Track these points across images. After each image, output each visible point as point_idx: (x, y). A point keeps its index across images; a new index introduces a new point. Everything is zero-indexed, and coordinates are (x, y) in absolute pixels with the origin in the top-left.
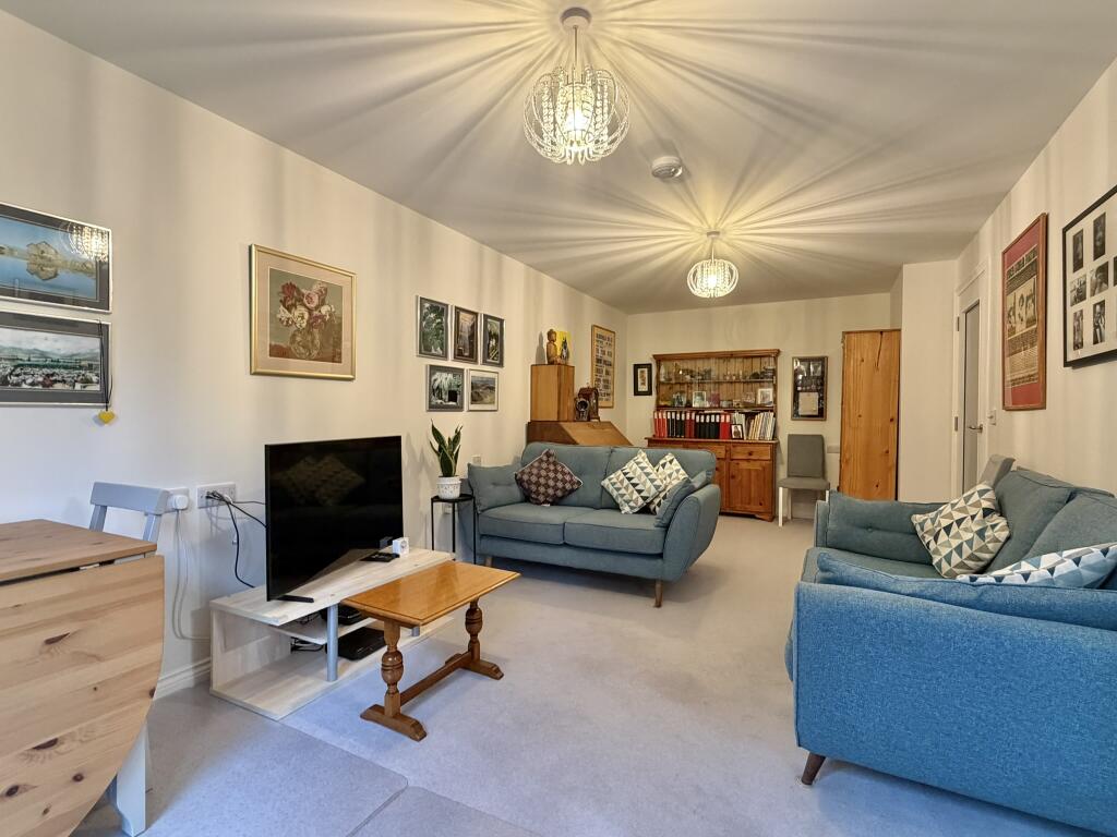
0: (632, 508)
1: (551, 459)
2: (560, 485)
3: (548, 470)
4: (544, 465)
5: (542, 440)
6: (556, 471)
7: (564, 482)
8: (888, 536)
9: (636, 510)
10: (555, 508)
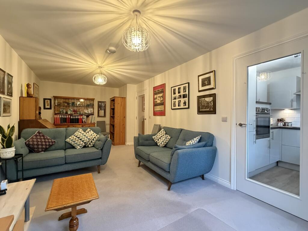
0: (80, 147)
1: (41, 135)
2: (47, 143)
3: (41, 139)
4: (39, 137)
5: (29, 127)
6: (44, 139)
7: (49, 142)
8: (150, 141)
9: (82, 147)
10: (46, 152)
